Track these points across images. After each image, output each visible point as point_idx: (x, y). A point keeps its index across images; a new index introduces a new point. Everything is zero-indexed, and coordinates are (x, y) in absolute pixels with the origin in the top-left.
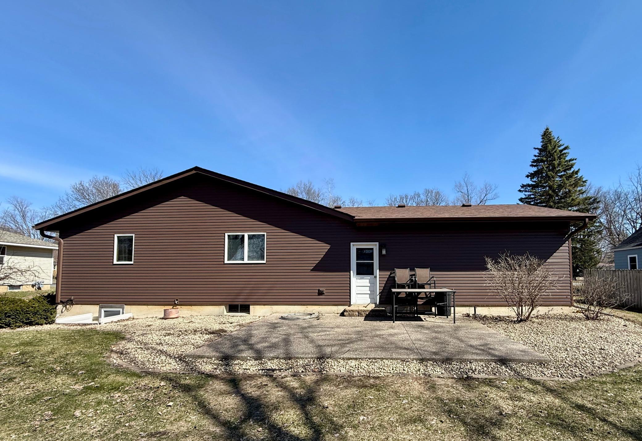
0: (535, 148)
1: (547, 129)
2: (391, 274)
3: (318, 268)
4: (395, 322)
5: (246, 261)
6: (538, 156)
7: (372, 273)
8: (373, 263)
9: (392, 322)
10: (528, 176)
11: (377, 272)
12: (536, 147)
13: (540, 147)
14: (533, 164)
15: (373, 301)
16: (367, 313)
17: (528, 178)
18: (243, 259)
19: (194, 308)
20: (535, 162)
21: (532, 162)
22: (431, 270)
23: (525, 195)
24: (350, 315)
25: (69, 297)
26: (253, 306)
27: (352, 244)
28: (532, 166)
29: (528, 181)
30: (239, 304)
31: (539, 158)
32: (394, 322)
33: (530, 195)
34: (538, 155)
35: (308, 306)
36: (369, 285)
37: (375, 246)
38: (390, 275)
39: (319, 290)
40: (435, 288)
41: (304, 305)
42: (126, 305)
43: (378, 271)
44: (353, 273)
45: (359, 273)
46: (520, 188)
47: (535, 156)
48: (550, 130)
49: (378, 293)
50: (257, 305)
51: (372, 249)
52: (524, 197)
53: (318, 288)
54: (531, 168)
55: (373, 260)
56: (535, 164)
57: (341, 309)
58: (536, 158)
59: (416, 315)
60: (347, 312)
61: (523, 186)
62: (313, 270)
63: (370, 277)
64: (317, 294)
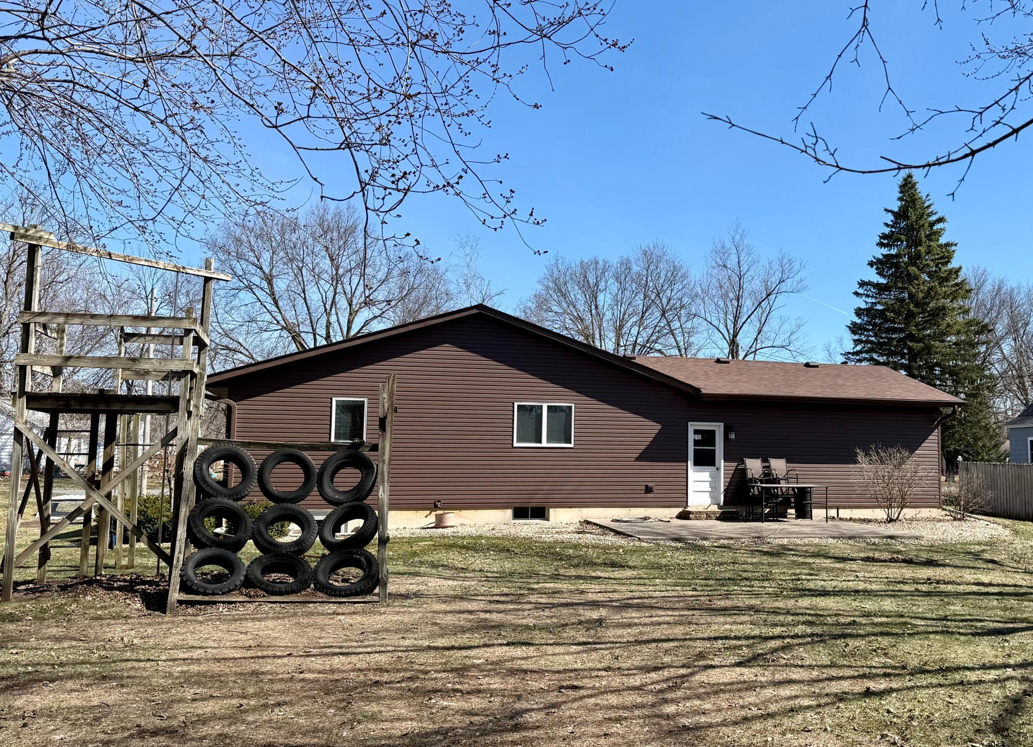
0: (886, 210)
1: (909, 176)
2: (738, 465)
3: (645, 456)
5: (544, 444)
6: (892, 227)
7: (714, 465)
8: (715, 449)
10: (871, 264)
11: (721, 463)
12: (889, 208)
13: (896, 209)
14: (882, 241)
15: (714, 500)
17: (872, 267)
18: (540, 442)
19: (465, 512)
20: (886, 240)
21: (880, 237)
22: (788, 461)
23: (866, 303)
24: (697, 519)
25: (250, 498)
26: (554, 509)
27: (690, 423)
28: (881, 245)
29: (873, 276)
30: (530, 505)
31: (893, 230)
32: (763, 524)
33: (875, 304)
34: (890, 223)
35: (630, 508)
36: (710, 479)
37: (718, 428)
38: (736, 467)
39: (647, 486)
40: (797, 483)
41: (626, 507)
43: (722, 461)
44: (690, 463)
45: (697, 463)
46: (856, 288)
47: (887, 225)
48: (914, 181)
49: (722, 490)
50: (560, 507)
51: (714, 431)
52: (863, 306)
53: (645, 484)
54: (878, 248)
55: (714, 446)
56: (886, 242)
57: (677, 511)
58: (887, 230)
61: (862, 284)
62: (638, 459)
63: (710, 469)
64: (643, 492)
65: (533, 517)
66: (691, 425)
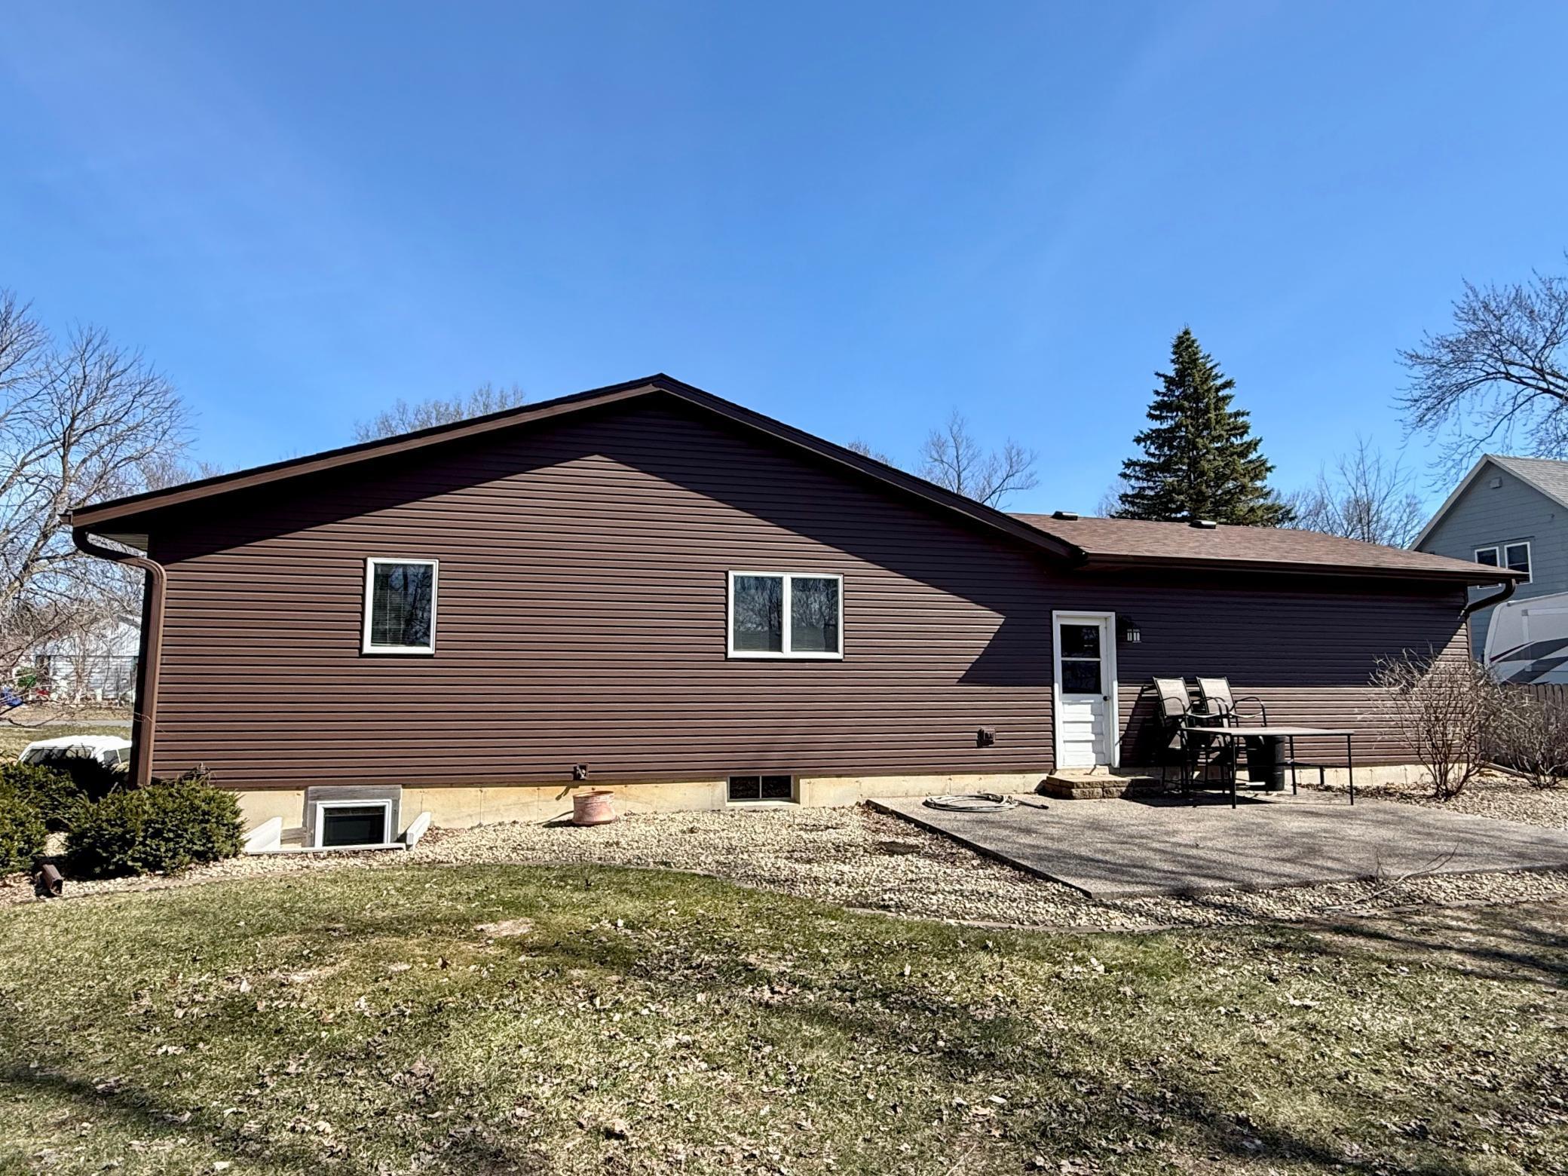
0: (1157, 374)
1: (1186, 333)
2: (1142, 691)
3: (976, 675)
4: (1238, 806)
5: (787, 652)
6: (1164, 395)
7: (1096, 689)
8: (1099, 662)
9: (1230, 806)
10: (1138, 440)
11: (1113, 687)
12: (1161, 373)
13: (1172, 374)
14: (1152, 412)
15: (1103, 760)
16: (1124, 789)
17: (1139, 444)
18: (779, 649)
19: (634, 789)
20: (1161, 409)
21: (1150, 408)
22: (1232, 683)
23: (1133, 488)
24: (1085, 797)
25: (190, 764)
26: (808, 780)
27: (1055, 613)
28: (1151, 416)
29: (1139, 454)
30: (761, 774)
31: (1166, 399)
32: (1234, 807)
33: (1143, 489)
34: (1164, 390)
35: (952, 776)
36: (1092, 718)
37: (1105, 623)
38: (1140, 694)
39: (981, 733)
41: (942, 774)
42: (404, 786)
43: (1115, 683)
44: (1058, 687)
45: (1066, 689)
46: (1121, 469)
47: (1157, 393)
48: (1193, 336)
49: (1117, 739)
50: (820, 776)
51: (1096, 628)
52: (1130, 492)
53: (978, 728)
54: (1149, 420)
55: (1099, 657)
56: (1158, 413)
57: (1037, 779)
58: (1159, 399)
60: (1078, 787)
61: (1130, 464)
62: (962, 681)
63: (1093, 698)
64: (975, 744)
65: (768, 795)
66: (1058, 616)
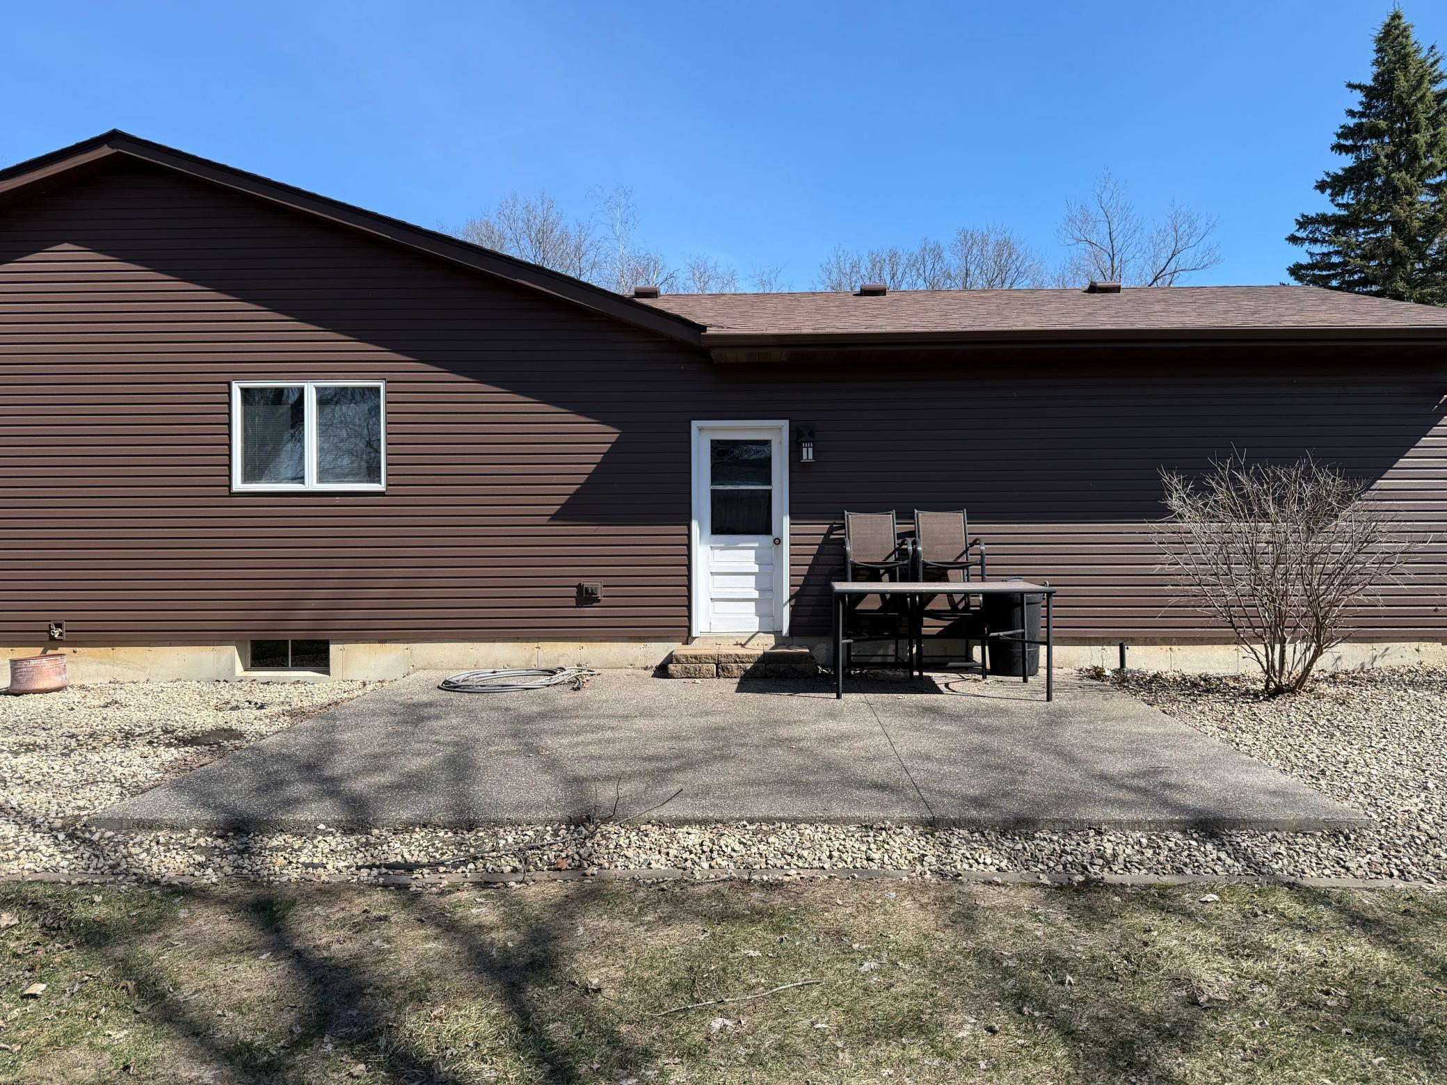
0: (1350, 86)
1: (1397, 16)
2: (830, 532)
3: (573, 511)
4: (843, 695)
5: (311, 483)
6: (1362, 115)
7: (768, 531)
8: (770, 491)
9: (834, 695)
10: (1321, 186)
11: (784, 524)
12: (1357, 82)
13: (1369, 82)
14: (1342, 142)
15: (767, 626)
16: (749, 666)
17: (1323, 192)
18: (300, 479)
19: (123, 652)
20: (1350, 138)
21: (1339, 136)
22: (971, 517)
23: (1312, 254)
24: (688, 675)
26: (340, 646)
27: (695, 424)
28: (1339, 148)
29: (1324, 205)
30: (290, 637)
31: (1364, 120)
32: (838, 697)
33: (1329, 254)
34: (1359, 108)
35: (540, 644)
36: (756, 569)
37: (776, 434)
38: (826, 535)
39: (580, 587)
40: (983, 580)
43: (786, 520)
44: (699, 529)
45: (719, 528)
46: (1293, 229)
47: (1351, 113)
48: (1405, 21)
49: (786, 596)
50: (357, 641)
51: (767, 443)
52: (1306, 260)
53: (576, 581)
54: (1334, 155)
55: (770, 483)
56: (1350, 142)
57: (657, 651)
58: (1351, 122)
59: (916, 673)
60: (678, 662)
61: (1304, 222)
62: (558, 517)
63: (755, 541)
64: (573, 602)
65: (299, 664)
66: (700, 429)
